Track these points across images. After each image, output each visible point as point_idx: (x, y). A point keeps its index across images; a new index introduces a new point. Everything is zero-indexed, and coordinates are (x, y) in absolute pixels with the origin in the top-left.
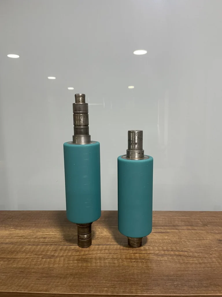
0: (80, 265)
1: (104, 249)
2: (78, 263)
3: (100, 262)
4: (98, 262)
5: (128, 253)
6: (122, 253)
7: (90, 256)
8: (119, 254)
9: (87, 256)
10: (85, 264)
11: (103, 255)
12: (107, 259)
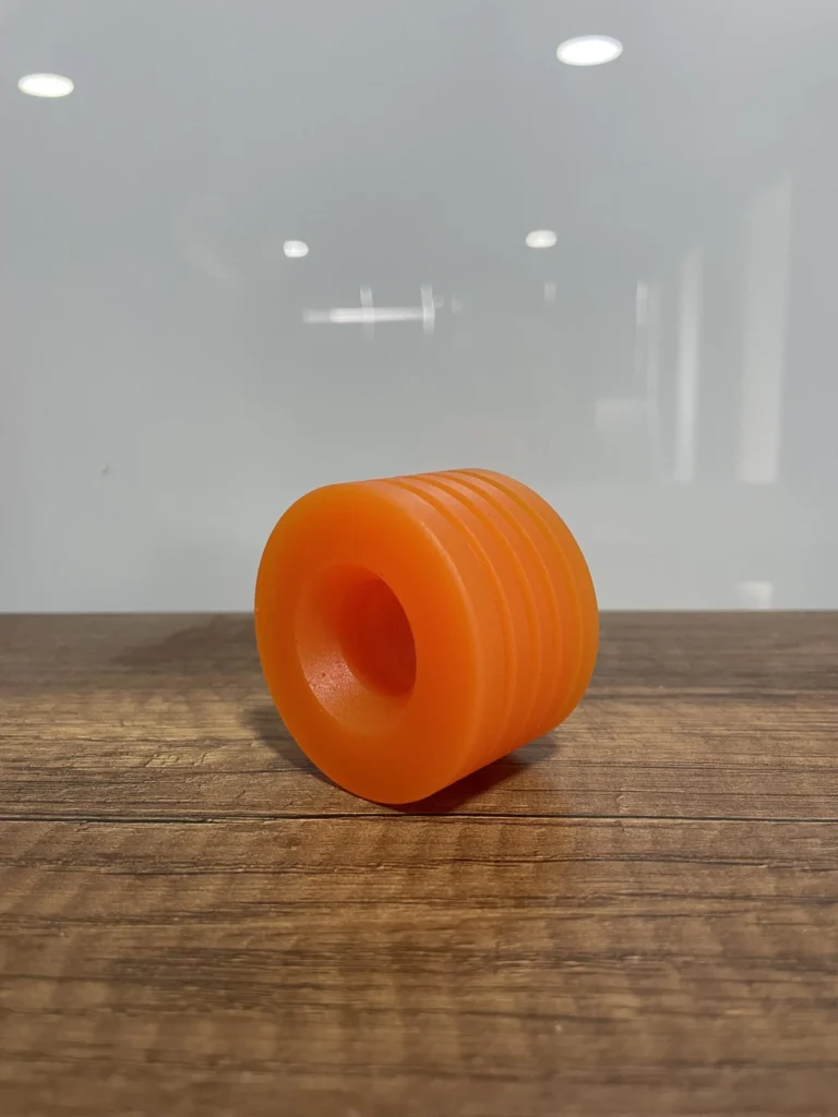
0: (141, 1036)
1: (452, 852)
2: (119, 1008)
3: (414, 999)
4: (386, 998)
5: (732, 897)
6: (665, 896)
7: (285, 924)
8: (635, 908)
9: (249, 924)
10: (206, 1028)
11: (446, 916)
12: (496, 970)
